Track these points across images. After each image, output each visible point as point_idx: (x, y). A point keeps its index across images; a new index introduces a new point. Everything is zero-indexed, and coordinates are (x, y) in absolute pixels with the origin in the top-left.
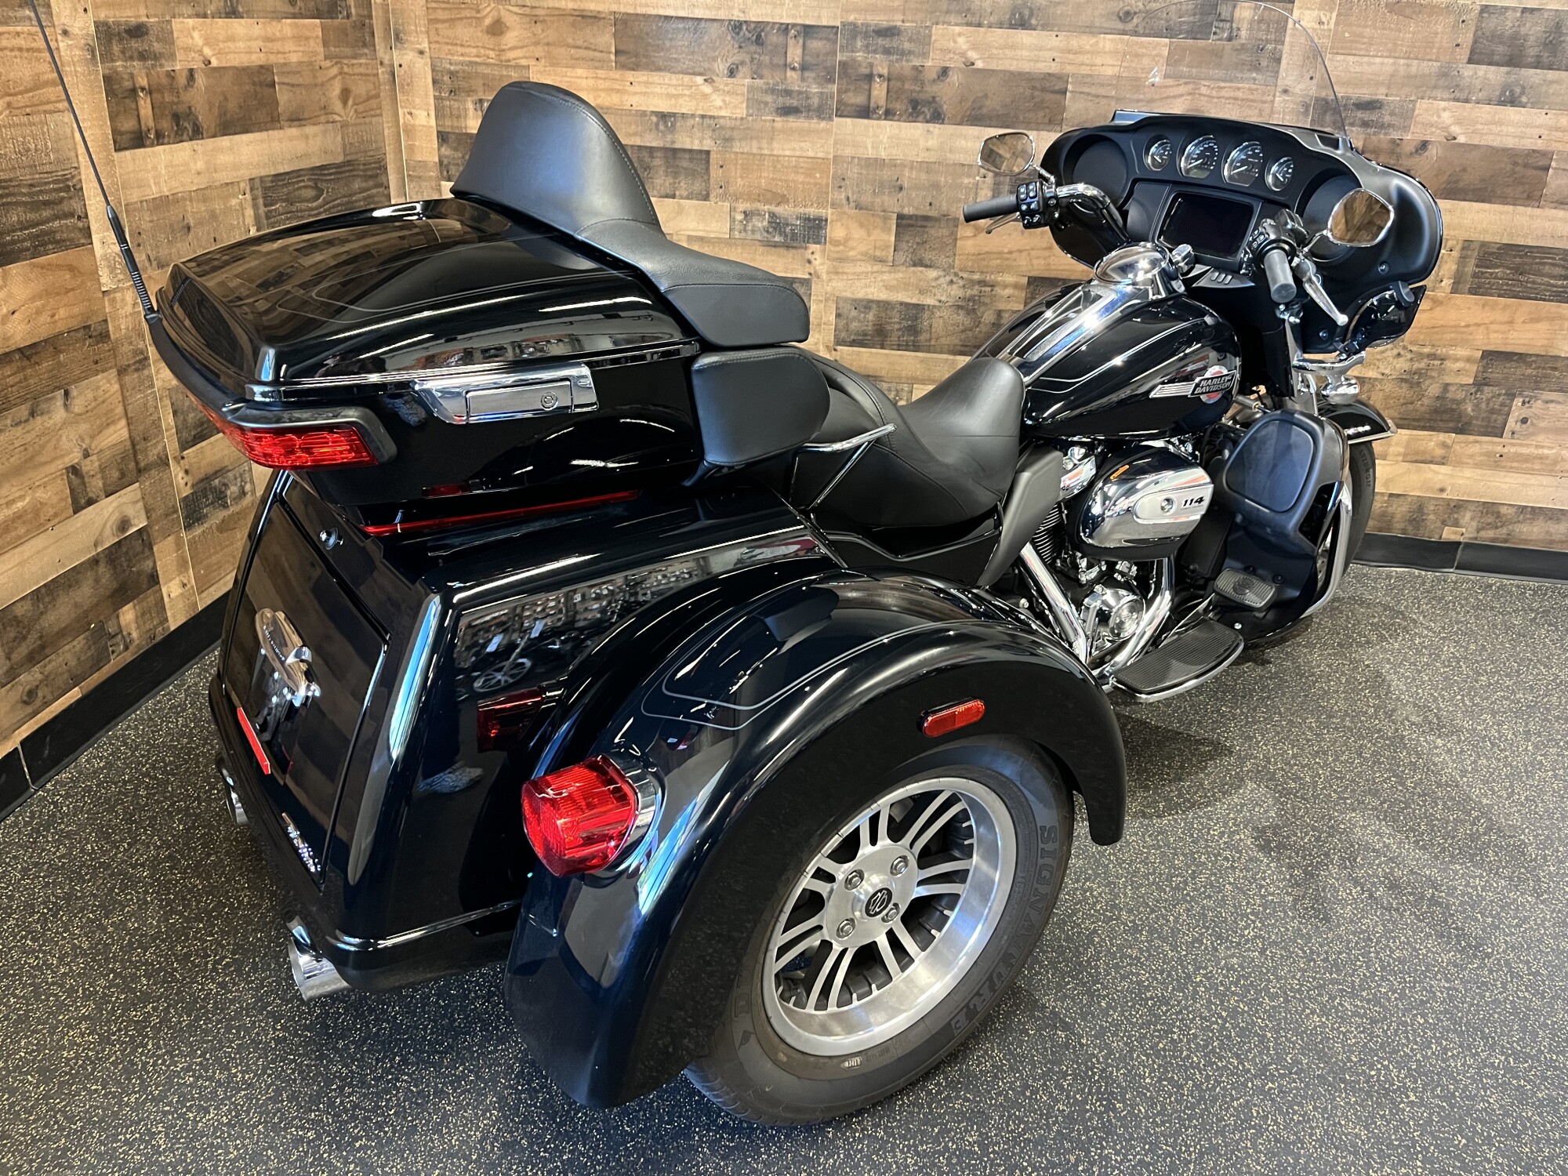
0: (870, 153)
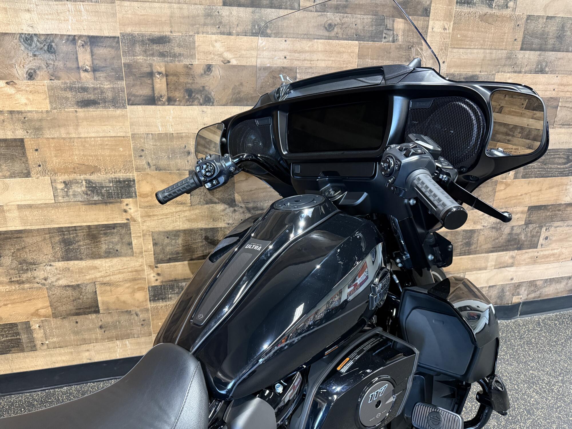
0: (161, 130)
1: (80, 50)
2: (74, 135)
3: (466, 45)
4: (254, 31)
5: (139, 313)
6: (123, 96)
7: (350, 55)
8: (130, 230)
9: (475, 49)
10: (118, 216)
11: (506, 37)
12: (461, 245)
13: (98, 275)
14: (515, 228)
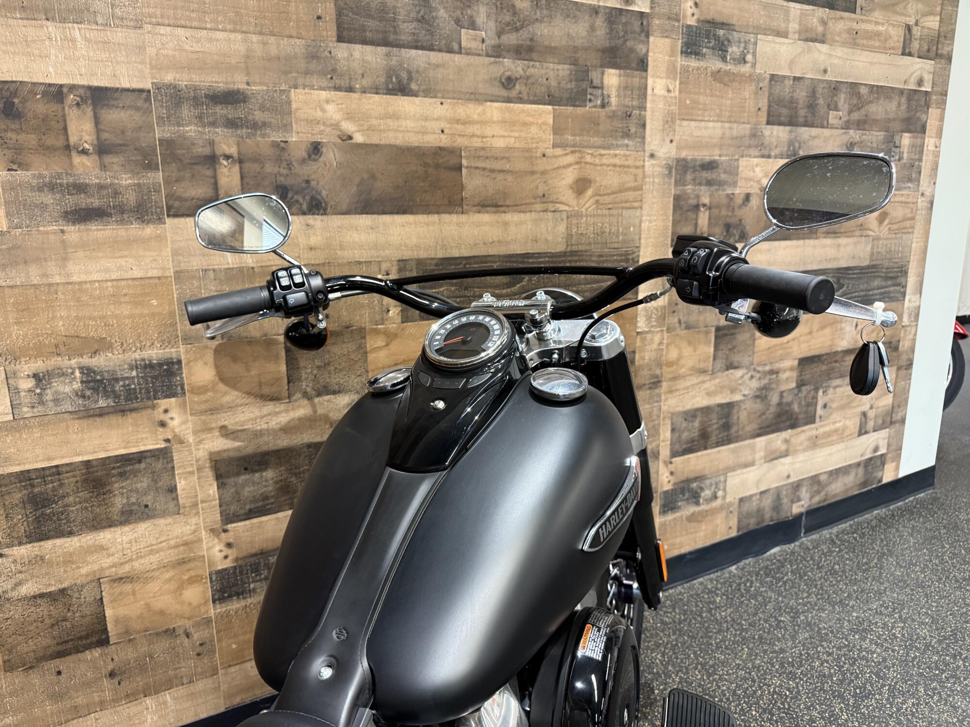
1: (72, 114)
2: (57, 279)
3: (698, 115)
4: (390, 86)
5: (192, 630)
6: (158, 200)
7: (541, 128)
8: (172, 460)
9: (709, 121)
10: (148, 435)
11: (747, 105)
12: (717, 428)
13: (106, 562)
14: (785, 394)
